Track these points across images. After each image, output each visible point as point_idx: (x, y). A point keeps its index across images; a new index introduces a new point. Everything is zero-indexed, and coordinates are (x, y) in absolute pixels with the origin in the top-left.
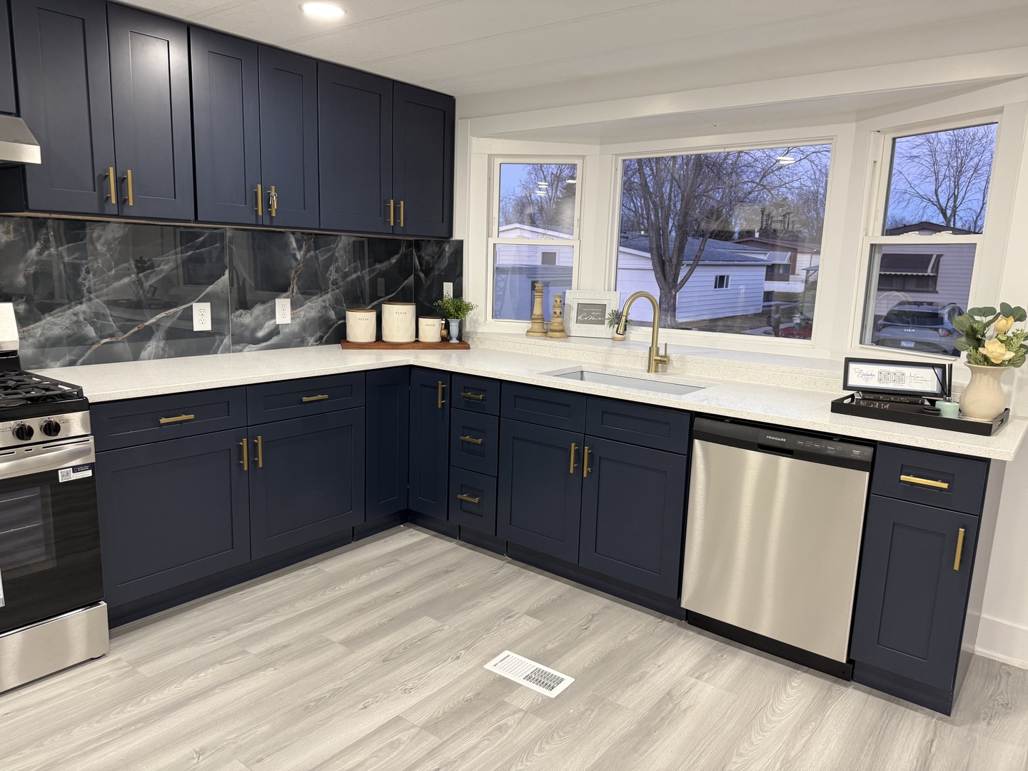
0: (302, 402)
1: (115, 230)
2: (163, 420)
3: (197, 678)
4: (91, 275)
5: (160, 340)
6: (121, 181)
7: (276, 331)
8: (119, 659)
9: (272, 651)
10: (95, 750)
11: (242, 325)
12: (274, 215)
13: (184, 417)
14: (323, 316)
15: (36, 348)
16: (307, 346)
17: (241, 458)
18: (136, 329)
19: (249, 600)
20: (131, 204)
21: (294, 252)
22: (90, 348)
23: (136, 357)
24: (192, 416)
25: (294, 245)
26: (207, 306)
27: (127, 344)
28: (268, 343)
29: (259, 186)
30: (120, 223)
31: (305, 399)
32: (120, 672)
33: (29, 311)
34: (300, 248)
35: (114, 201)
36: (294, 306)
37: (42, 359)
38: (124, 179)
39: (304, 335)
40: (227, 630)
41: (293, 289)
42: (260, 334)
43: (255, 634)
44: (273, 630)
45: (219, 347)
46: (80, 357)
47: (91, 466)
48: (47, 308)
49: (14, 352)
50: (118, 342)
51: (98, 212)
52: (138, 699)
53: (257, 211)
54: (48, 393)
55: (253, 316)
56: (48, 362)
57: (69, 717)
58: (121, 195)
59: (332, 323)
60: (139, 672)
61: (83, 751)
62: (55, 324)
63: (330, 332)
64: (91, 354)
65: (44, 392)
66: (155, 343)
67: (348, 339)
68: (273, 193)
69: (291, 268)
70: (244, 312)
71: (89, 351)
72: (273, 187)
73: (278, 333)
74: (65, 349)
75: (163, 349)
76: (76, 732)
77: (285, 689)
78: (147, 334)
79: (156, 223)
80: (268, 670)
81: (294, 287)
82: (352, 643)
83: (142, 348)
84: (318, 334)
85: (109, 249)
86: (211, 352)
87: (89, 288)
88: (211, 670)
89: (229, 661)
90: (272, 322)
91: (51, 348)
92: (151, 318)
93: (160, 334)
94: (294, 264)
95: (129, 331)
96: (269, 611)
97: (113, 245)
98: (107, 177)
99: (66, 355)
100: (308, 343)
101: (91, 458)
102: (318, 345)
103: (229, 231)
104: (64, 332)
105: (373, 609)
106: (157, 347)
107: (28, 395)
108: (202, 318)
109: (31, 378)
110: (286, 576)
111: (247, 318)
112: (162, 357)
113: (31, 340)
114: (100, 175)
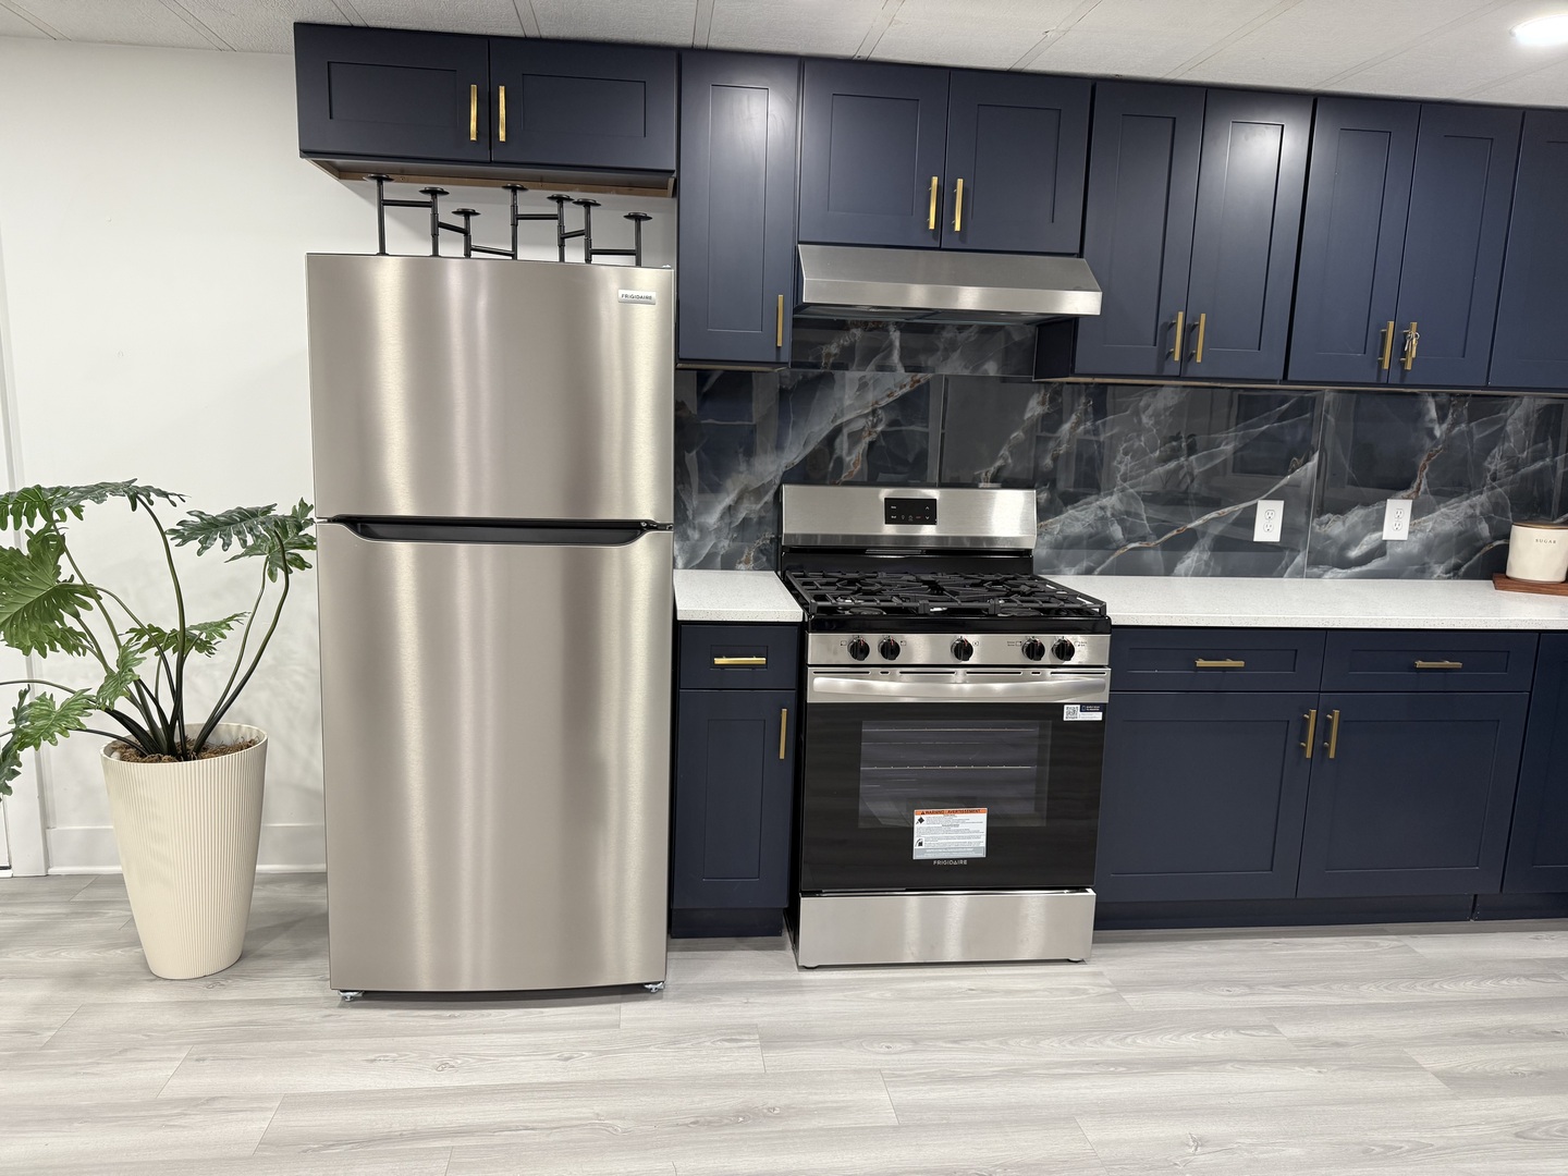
0: (1413, 668)
1: (1168, 396)
2: (1201, 663)
3: (1201, 1038)
4: (1129, 457)
5: (1204, 550)
6: (1190, 330)
7: (1381, 550)
8: (1100, 974)
9: (1317, 1043)
10: (1065, 1076)
11: (1328, 537)
12: (1409, 367)
13: (1229, 663)
14: (1465, 531)
15: (1051, 548)
16: (1430, 578)
17: (1303, 738)
18: (1175, 532)
19: (1285, 955)
20: (1199, 360)
21: (1430, 425)
22: (1112, 554)
23: (1169, 571)
24: (1241, 664)
25: (1433, 414)
26: (1278, 506)
27: (1159, 553)
28: (1364, 568)
29: (1391, 324)
30: (1176, 387)
31: (1420, 664)
32: (1102, 990)
33: (1051, 501)
34: (1442, 419)
35: (1177, 358)
36: (1417, 512)
37: (1056, 562)
38: (1195, 326)
39: (1426, 559)
40: (1250, 987)
41: (1420, 484)
42: (1354, 553)
43: (1291, 1008)
44: (1322, 1012)
45: (1287, 568)
46: (1099, 566)
47: (1102, 707)
48: (1070, 499)
49: (1028, 552)
50: (1150, 548)
51: (1153, 373)
52: (1122, 1035)
53: (1381, 363)
54: (1066, 606)
55: (1347, 525)
56: (1062, 567)
57: (1037, 1023)
58: (1188, 349)
59: (1481, 543)
60: (1124, 1000)
61: (1051, 1072)
62: (1077, 520)
63: (1475, 558)
64: (1113, 561)
65: (1062, 603)
66: (1197, 554)
67: (1509, 574)
68: (1413, 333)
69: (1422, 450)
70: (1332, 517)
71: (1112, 558)
72: (1414, 324)
73: (1383, 554)
74: (1085, 552)
75: (1207, 564)
76: (1044, 1044)
77: (1334, 1108)
78: (1188, 541)
79: (1223, 385)
80: (1309, 1068)
81: (1422, 482)
82: (1457, 1082)
83: (1179, 560)
84: (1453, 561)
85: (1157, 423)
86: (1274, 574)
87: (1125, 474)
88: (1221, 1035)
89: (1248, 1032)
90: (1376, 535)
91: (1069, 549)
92: (1197, 519)
93: (1206, 542)
94: (1428, 444)
95: (1166, 534)
96: (1317, 982)
97: (1163, 417)
98: (1173, 325)
99: (1083, 560)
100: (1433, 573)
101: (1104, 698)
102: (1449, 578)
103: (1329, 394)
104: (1086, 530)
105: (1505, 1042)
106: (1199, 560)
107: (1045, 605)
108: (1269, 523)
109: (1045, 584)
110: (1348, 939)
111: (1336, 527)
112: (1204, 574)
113: (1048, 538)
114: (1165, 324)
